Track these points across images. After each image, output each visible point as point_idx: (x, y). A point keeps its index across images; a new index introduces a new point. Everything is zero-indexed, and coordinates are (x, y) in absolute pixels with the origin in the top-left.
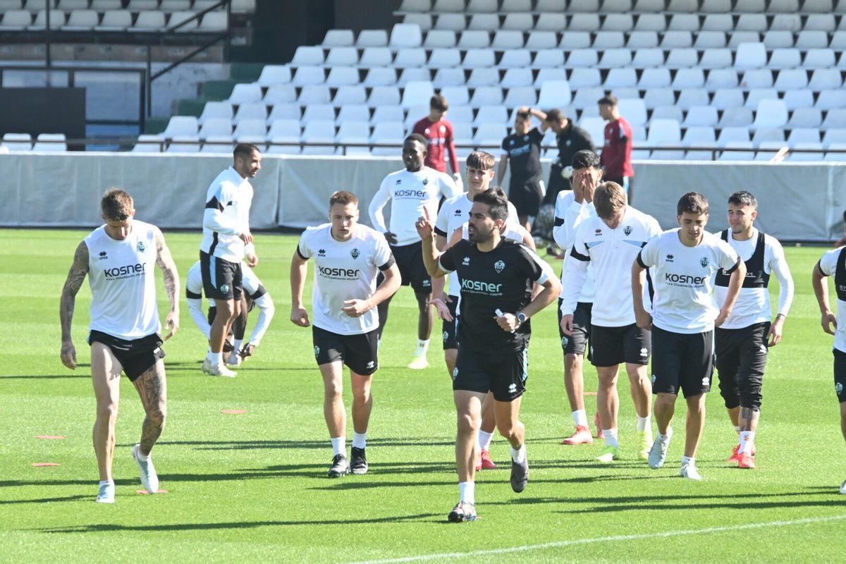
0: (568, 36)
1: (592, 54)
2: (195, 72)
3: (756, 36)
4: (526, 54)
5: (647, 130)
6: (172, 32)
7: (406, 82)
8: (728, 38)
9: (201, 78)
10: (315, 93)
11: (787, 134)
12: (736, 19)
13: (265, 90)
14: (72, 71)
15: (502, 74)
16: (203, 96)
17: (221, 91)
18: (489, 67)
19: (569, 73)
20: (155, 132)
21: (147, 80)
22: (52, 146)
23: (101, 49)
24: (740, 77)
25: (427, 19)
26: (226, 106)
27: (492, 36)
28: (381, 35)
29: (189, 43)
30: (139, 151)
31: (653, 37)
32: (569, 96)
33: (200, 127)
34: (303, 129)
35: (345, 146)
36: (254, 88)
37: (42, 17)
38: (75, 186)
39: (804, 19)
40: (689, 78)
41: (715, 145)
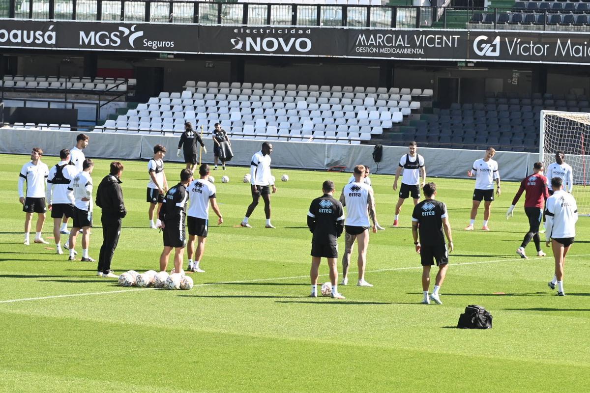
0: (241, 97)
1: (249, 103)
2: (115, 105)
3: (304, 98)
4: (226, 102)
5: (266, 130)
6: (108, 91)
7: (186, 110)
8: (295, 99)
9: (117, 107)
10: (155, 113)
11: (313, 132)
12: (297, 93)
13: (138, 112)
14: (73, 103)
15: (218, 109)
17: (123, 112)
18: (214, 106)
19: (241, 109)
20: (101, 125)
21: (99, 107)
22: (66, 129)
23: (84, 96)
24: (298, 112)
25: (194, 89)
26: (125, 117)
27: (216, 96)
28: (178, 94)
29: (114, 95)
30: (95, 132)
31: (269, 98)
32: (240, 117)
33: (116, 124)
34: (151, 126)
35: (164, 132)
36: (135, 111)
37: (64, 84)
39: (320, 94)
40: (281, 112)
41: (288, 135)
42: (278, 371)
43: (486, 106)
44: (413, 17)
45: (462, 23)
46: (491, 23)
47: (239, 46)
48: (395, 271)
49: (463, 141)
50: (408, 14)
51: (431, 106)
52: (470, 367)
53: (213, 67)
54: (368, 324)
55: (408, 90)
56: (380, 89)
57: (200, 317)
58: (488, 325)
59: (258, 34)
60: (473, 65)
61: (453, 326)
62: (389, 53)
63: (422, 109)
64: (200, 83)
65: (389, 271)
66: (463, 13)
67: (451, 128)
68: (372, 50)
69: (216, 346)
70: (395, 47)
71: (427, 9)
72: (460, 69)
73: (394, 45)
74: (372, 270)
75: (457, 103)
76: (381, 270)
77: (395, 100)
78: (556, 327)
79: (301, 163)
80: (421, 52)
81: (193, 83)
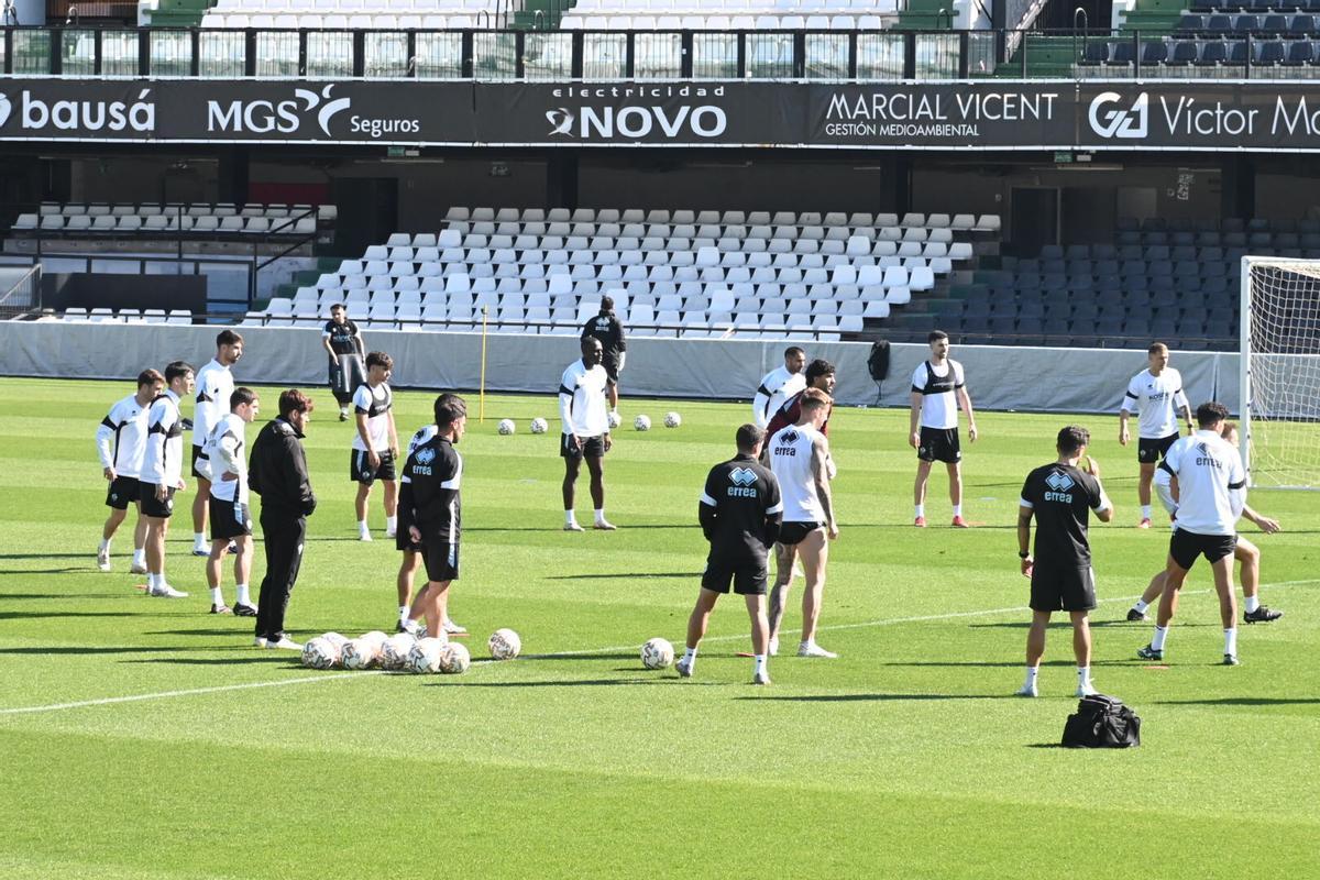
0: (571, 240)
1: (589, 254)
2: (291, 264)
3: (712, 241)
4: (539, 253)
5: (629, 312)
6: (273, 232)
7: (449, 273)
8: (691, 242)
9: (295, 268)
10: (380, 281)
11: (734, 316)
12: (697, 228)
13: (342, 278)
17: (310, 279)
18: (512, 262)
19: (571, 268)
20: (259, 310)
21: (254, 269)
22: (181, 320)
23: (220, 245)
24: (700, 272)
25: (466, 225)
26: (313, 290)
27: (514, 239)
28: (431, 237)
29: (287, 242)
30: (246, 325)
31: (635, 241)
33: (293, 306)
34: (371, 309)
35: (401, 322)
36: (335, 277)
37: (175, 221)
39: (749, 229)
40: (661, 273)
41: (679, 324)
42: (662, 850)
43: (1119, 250)
44: (953, 55)
45: (1063, 65)
46: (1127, 64)
47: (566, 127)
48: (921, 623)
49: (1069, 328)
50: (941, 48)
51: (997, 252)
52: (1092, 833)
53: (509, 174)
54: (861, 742)
55: (945, 218)
56: (882, 217)
57: (485, 733)
58: (1130, 738)
59: (607, 98)
60: (1088, 158)
61: (1052, 742)
62: (900, 136)
63: (978, 258)
64: (479, 212)
65: (909, 623)
66: (1065, 42)
67: (1042, 301)
68: (861, 130)
69: (521, 798)
70: (914, 121)
71: (984, 36)
72: (1060, 168)
73: (911, 117)
74: (870, 621)
75: (1055, 244)
76: (890, 621)
77: (915, 241)
78: (1283, 741)
79: (709, 386)
80: (973, 131)
81: (463, 211)
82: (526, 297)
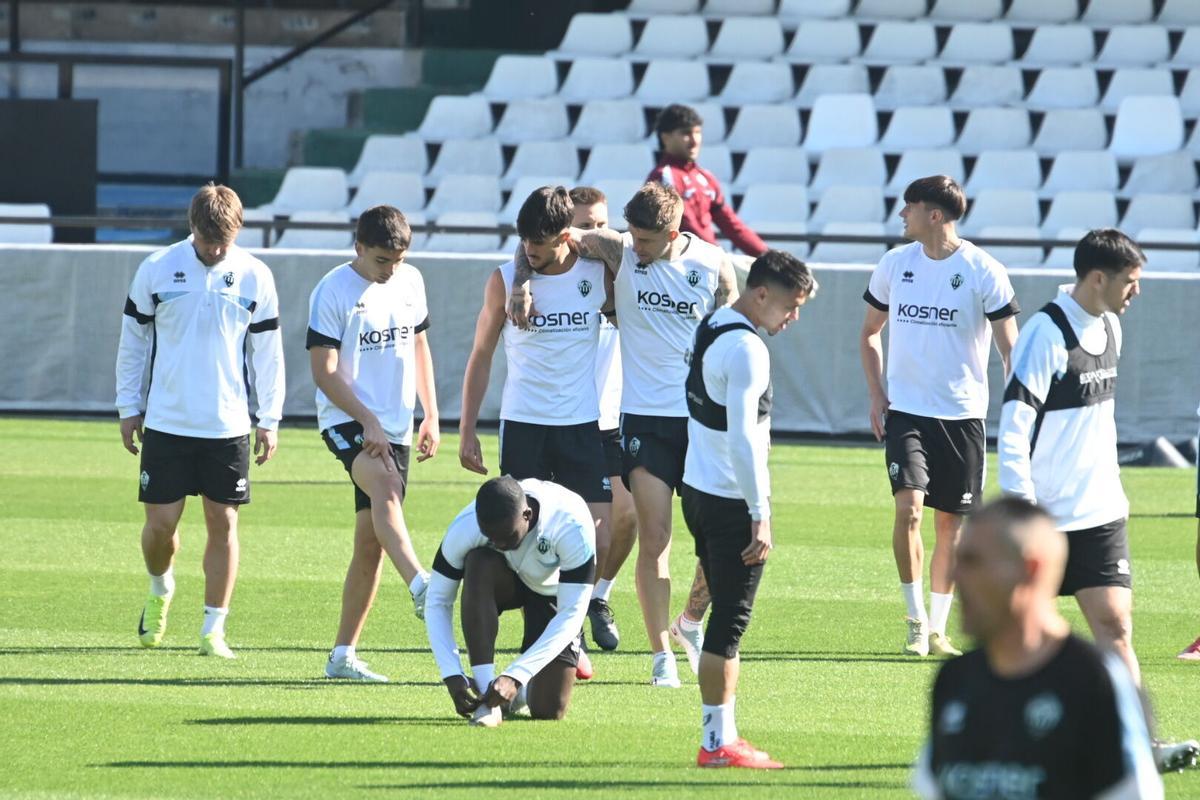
2: (343, 69)
4: (1082, 36)
7: (816, 94)
9: (357, 82)
10: (610, 117)
13: (498, 111)
14: (66, 64)
16: (360, 123)
17: (400, 112)
18: (1001, 63)
19: (1179, 79)
21: (235, 83)
22: (23, 231)
26: (411, 145)
32: (1178, 130)
33: (352, 191)
36: (475, 106)
38: (71, 321)
82: (1046, 165)
